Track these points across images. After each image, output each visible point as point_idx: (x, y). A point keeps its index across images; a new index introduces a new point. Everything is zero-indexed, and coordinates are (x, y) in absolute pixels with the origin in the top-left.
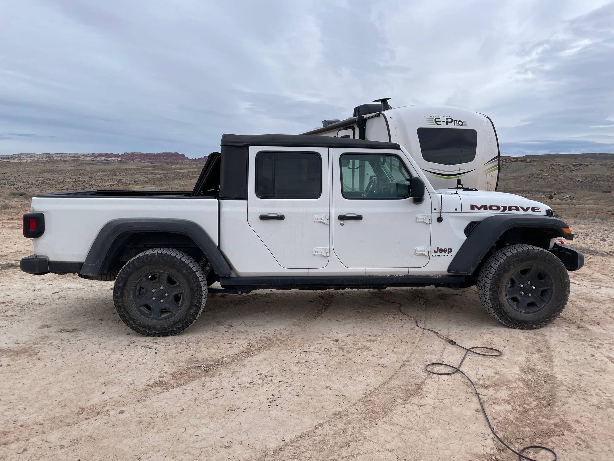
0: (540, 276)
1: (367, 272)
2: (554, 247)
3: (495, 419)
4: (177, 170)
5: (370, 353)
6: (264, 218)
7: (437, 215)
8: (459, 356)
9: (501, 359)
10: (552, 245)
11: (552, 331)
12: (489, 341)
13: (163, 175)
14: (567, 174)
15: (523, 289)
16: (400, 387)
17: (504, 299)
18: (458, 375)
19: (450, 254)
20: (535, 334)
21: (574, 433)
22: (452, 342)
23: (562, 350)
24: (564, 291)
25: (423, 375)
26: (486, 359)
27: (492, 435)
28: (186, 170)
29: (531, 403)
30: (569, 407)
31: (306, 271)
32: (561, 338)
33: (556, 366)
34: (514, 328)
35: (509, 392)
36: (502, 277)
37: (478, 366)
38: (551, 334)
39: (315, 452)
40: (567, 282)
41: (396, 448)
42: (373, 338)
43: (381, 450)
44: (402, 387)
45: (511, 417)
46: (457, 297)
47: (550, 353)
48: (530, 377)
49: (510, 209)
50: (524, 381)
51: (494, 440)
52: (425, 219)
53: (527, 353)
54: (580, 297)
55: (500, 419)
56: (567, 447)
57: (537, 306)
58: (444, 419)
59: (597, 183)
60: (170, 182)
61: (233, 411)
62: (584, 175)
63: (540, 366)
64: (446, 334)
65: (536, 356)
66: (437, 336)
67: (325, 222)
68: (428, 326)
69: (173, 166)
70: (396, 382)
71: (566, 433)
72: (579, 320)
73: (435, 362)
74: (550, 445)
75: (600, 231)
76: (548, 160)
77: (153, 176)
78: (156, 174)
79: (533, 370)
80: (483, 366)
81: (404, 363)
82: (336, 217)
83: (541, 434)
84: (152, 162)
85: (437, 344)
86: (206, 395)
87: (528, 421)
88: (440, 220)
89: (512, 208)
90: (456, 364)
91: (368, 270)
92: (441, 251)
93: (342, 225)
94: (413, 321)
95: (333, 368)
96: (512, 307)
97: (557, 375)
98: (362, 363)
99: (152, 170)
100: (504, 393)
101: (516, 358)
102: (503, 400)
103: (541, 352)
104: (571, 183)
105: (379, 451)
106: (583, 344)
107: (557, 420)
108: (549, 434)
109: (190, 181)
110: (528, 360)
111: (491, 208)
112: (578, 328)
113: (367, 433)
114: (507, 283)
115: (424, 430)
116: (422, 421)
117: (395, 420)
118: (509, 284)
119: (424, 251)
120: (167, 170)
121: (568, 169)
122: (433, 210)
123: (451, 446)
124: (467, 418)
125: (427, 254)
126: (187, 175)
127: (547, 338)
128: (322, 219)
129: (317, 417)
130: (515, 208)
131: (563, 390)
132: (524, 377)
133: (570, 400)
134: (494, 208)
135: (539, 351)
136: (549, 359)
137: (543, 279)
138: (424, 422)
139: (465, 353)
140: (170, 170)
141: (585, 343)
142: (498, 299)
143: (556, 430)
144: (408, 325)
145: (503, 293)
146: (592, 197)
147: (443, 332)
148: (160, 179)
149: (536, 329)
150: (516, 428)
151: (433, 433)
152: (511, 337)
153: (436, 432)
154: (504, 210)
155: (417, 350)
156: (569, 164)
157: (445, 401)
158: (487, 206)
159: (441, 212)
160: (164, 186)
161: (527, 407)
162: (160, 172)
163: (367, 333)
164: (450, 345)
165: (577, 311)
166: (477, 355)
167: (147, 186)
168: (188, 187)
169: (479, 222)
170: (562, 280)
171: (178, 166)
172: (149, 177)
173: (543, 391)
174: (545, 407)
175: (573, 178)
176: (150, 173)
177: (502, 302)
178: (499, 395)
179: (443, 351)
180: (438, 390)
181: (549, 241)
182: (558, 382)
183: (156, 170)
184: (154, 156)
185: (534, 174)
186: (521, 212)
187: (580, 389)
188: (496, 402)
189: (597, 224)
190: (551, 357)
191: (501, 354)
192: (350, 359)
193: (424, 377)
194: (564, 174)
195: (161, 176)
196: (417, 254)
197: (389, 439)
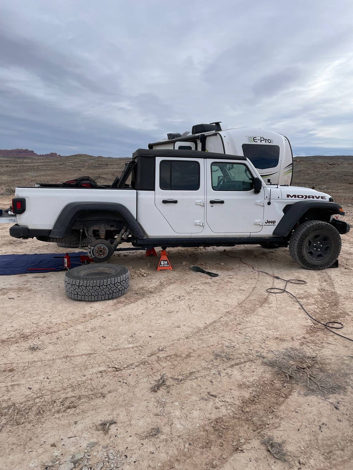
0: (325, 239)
1: (226, 235)
2: (332, 220)
3: (309, 312)
4: (28, 163)
5: (233, 284)
6: (165, 202)
7: (268, 201)
8: (283, 285)
9: (306, 285)
10: (331, 219)
11: (331, 271)
12: (298, 276)
13: (17, 168)
14: (325, 171)
15: (315, 247)
16: (256, 300)
17: (305, 252)
18: (285, 293)
19: (274, 224)
20: (322, 273)
21: (350, 316)
22: (277, 278)
23: (338, 280)
24: (338, 248)
25: (267, 294)
26: (298, 285)
27: (310, 318)
28: (36, 164)
29: (326, 305)
30: (346, 306)
31: (190, 235)
32: (337, 274)
33: (336, 287)
34: (310, 270)
35: (314, 300)
36: (304, 239)
37: (295, 289)
38: (331, 272)
39: (224, 328)
40: (340, 242)
41: (264, 325)
42: (231, 277)
43: (257, 326)
44: (257, 300)
45: (317, 311)
46: (273, 253)
47: (332, 282)
48: (323, 293)
49: (309, 197)
50: (320, 295)
51: (311, 320)
52: (260, 203)
53: (319, 282)
54: (344, 252)
55: (312, 312)
56: (347, 322)
57: (323, 257)
58: (284, 312)
59: (345, 177)
60: (23, 174)
61: (170, 313)
62: (337, 171)
63: (327, 288)
64: (272, 274)
65: (325, 283)
66: (267, 275)
67: (202, 205)
68: (260, 270)
69: (25, 160)
70: (252, 298)
71: (346, 316)
72: (345, 265)
73: (271, 288)
74: (339, 321)
75: (351, 212)
76: (312, 160)
77: (8, 169)
78: (11, 167)
79: (324, 290)
80: (297, 289)
81: (254, 289)
82: (208, 201)
83: (333, 317)
84: (6, 157)
85: (269, 279)
86: (151, 307)
87: (326, 312)
88: (269, 203)
89: (310, 197)
90: (283, 288)
91: (227, 234)
92: (269, 222)
93: (212, 206)
94: (251, 267)
95: (215, 292)
96: (309, 257)
97: (337, 292)
98: (230, 289)
99: (7, 163)
100: (312, 301)
101: (314, 284)
102: (312, 303)
103: (327, 281)
104: (327, 177)
105: (256, 326)
106: (349, 277)
107: (341, 311)
108: (338, 317)
109: (40, 173)
110: (321, 285)
111: (298, 196)
112: (346, 268)
113: (247, 319)
114: (307, 243)
115: (276, 318)
116: (273, 314)
117: (259, 314)
118: (308, 244)
119: (260, 222)
120: (20, 163)
121: (325, 167)
122: (265, 198)
123: (291, 323)
124: (295, 312)
125: (261, 224)
126: (37, 168)
127: (329, 274)
128: (200, 203)
129: (217, 314)
130: (312, 197)
131: (342, 298)
132: (320, 293)
133: (346, 303)
134: (300, 196)
135: (325, 281)
136: (332, 285)
137: (327, 240)
138: (274, 314)
139: (286, 283)
140: (22, 164)
141: (350, 276)
142: (302, 252)
143: (341, 315)
144: (249, 269)
145: (305, 248)
146: (341, 188)
147: (270, 273)
148: (14, 171)
149: (322, 270)
150: (320, 315)
151: (280, 318)
152: (309, 274)
153: (281, 318)
154: (305, 198)
155: (259, 282)
156: (326, 163)
157: (282, 305)
158: (296, 195)
159: (270, 199)
160: (18, 177)
161: (324, 306)
162: (14, 165)
163: (226, 274)
164: (276, 279)
165: (344, 260)
166: (293, 284)
167: (4, 176)
168: (39, 178)
169: (292, 205)
170: (338, 241)
171: (29, 161)
172: (5, 169)
173: (331, 299)
174: (334, 306)
175: (329, 174)
176: (6, 166)
177: (303, 254)
178: (309, 301)
179: (273, 282)
180: (277, 300)
181: (330, 217)
182: (338, 295)
183: (10, 163)
184: (8, 152)
185: (302, 170)
186: (315, 199)
187: (350, 298)
188: (308, 304)
189: (349, 207)
190: (333, 283)
191: (305, 282)
192: (223, 287)
193: (267, 295)
194: (323, 171)
195: (15, 168)
196: (255, 224)
197: (259, 321)
